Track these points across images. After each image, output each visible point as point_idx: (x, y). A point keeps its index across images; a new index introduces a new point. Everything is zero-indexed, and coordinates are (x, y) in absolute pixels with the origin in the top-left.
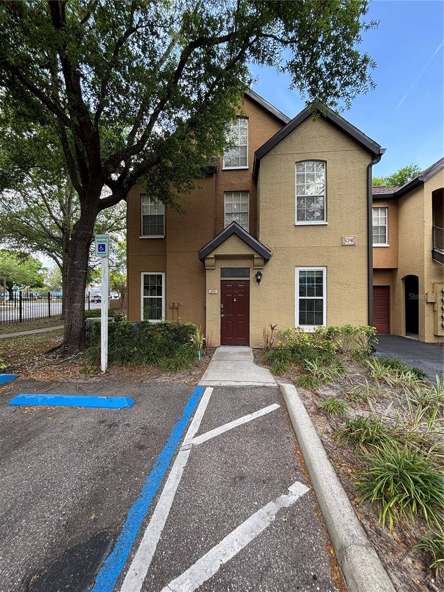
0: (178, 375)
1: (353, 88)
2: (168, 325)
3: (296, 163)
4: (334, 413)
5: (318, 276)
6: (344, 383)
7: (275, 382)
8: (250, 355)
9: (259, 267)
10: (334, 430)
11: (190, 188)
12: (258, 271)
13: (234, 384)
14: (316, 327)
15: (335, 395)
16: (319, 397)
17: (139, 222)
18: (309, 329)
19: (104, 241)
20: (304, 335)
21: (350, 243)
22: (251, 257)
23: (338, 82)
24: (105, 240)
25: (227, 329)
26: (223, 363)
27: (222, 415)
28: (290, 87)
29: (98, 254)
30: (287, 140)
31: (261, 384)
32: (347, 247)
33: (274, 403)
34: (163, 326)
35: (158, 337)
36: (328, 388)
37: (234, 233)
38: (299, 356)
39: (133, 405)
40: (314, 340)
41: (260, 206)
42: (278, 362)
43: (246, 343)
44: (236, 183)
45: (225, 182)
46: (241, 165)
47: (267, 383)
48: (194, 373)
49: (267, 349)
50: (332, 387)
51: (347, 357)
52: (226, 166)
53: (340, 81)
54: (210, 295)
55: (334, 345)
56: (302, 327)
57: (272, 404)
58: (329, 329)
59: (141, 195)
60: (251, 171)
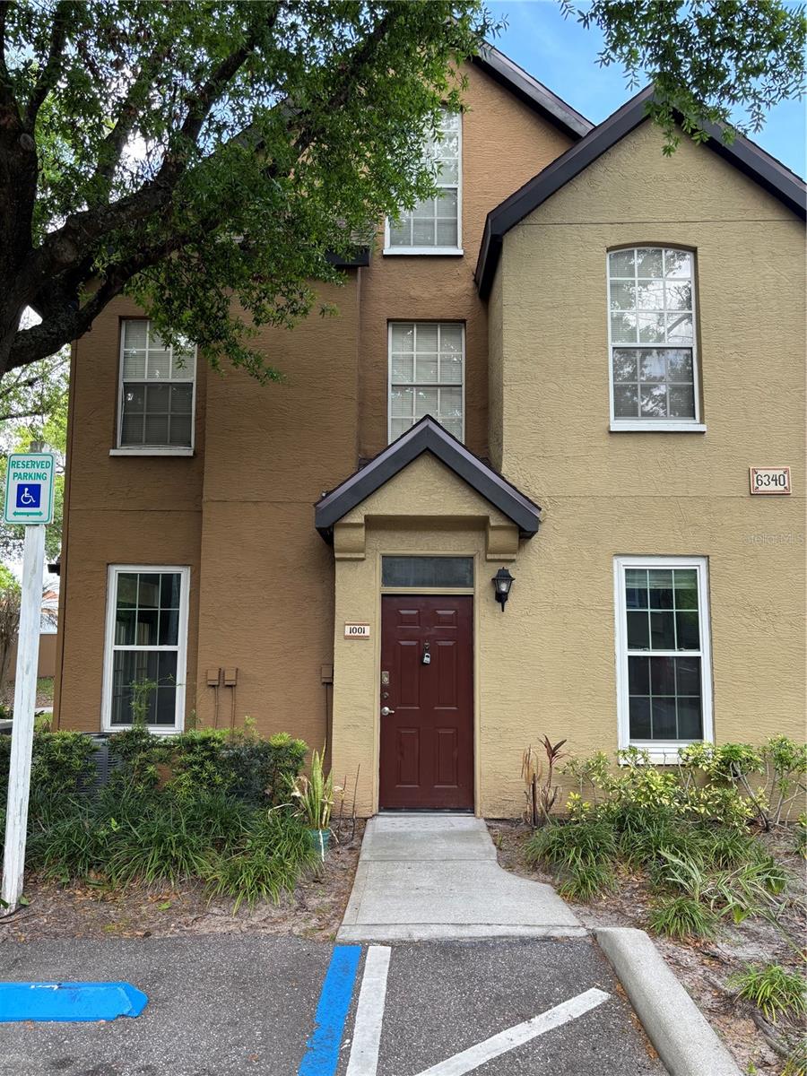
0: (265, 910)
1: (771, 84)
2: (217, 745)
3: (609, 250)
4: (776, 1008)
5: (684, 586)
6: (789, 921)
7: (577, 923)
8: (481, 841)
9: (502, 557)
10: (782, 1055)
11: (294, 312)
12: (499, 566)
13: (452, 933)
14: (685, 745)
15: (769, 957)
16: (723, 963)
17: (113, 405)
18: (664, 752)
19: (38, 476)
20: (649, 773)
21: (773, 487)
22: (479, 525)
23: (731, 64)
24: (40, 471)
25: (402, 754)
26: (399, 870)
27: (439, 1027)
28: (599, 58)
29: (15, 514)
30: (582, 184)
31: (538, 932)
32: (765, 502)
33: (589, 987)
34: (198, 748)
35: (180, 785)
36: (744, 939)
37: (428, 451)
38: (640, 840)
39: (145, 1007)
40: (678, 788)
41: (505, 371)
42: (579, 861)
43: (466, 803)
44: (426, 295)
45: (391, 292)
46: (441, 244)
47: (554, 927)
48: (313, 902)
49: (536, 821)
50: (754, 936)
51: (783, 844)
52: (393, 243)
53: (737, 59)
54: (348, 643)
55: (742, 805)
56: (641, 745)
57: (584, 991)
58: (723, 753)
59: (122, 319)
60: (472, 262)
